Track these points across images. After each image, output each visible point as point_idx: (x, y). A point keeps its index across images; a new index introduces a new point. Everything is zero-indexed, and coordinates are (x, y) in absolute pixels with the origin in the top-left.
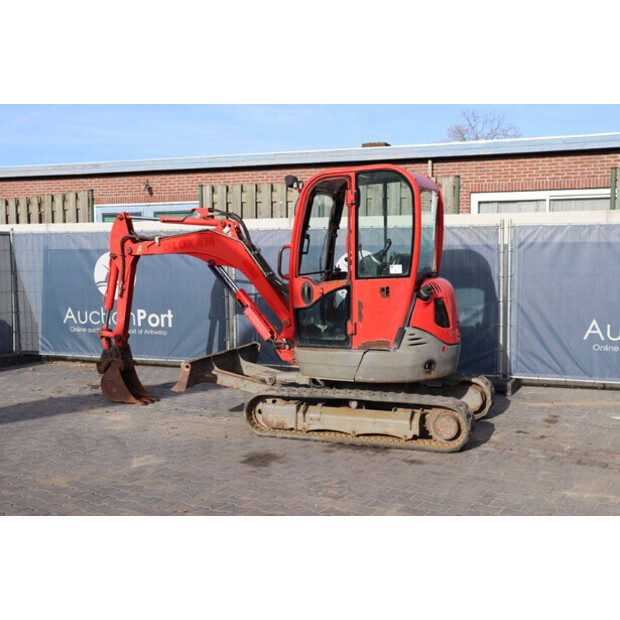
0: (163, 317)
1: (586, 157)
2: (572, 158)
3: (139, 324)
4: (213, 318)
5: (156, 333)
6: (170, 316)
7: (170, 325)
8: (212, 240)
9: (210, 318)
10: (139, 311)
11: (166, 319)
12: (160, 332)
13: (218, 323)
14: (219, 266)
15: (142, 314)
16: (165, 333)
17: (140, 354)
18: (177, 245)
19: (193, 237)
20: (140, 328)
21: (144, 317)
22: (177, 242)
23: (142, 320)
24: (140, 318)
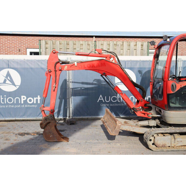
0: (35, 99)
1: (145, 39)
2: (141, 39)
3: (22, 102)
4: (61, 99)
5: (31, 106)
6: (39, 98)
7: (39, 102)
8: (104, 64)
9: (59, 98)
10: (22, 97)
11: (37, 100)
12: (33, 106)
13: (63, 100)
14: (106, 76)
15: (24, 98)
16: (36, 106)
17: (23, 116)
18: (86, 66)
19: (94, 62)
20: (22, 104)
21: (25, 99)
22: (86, 64)
23: (24, 101)
24: (23, 100)
